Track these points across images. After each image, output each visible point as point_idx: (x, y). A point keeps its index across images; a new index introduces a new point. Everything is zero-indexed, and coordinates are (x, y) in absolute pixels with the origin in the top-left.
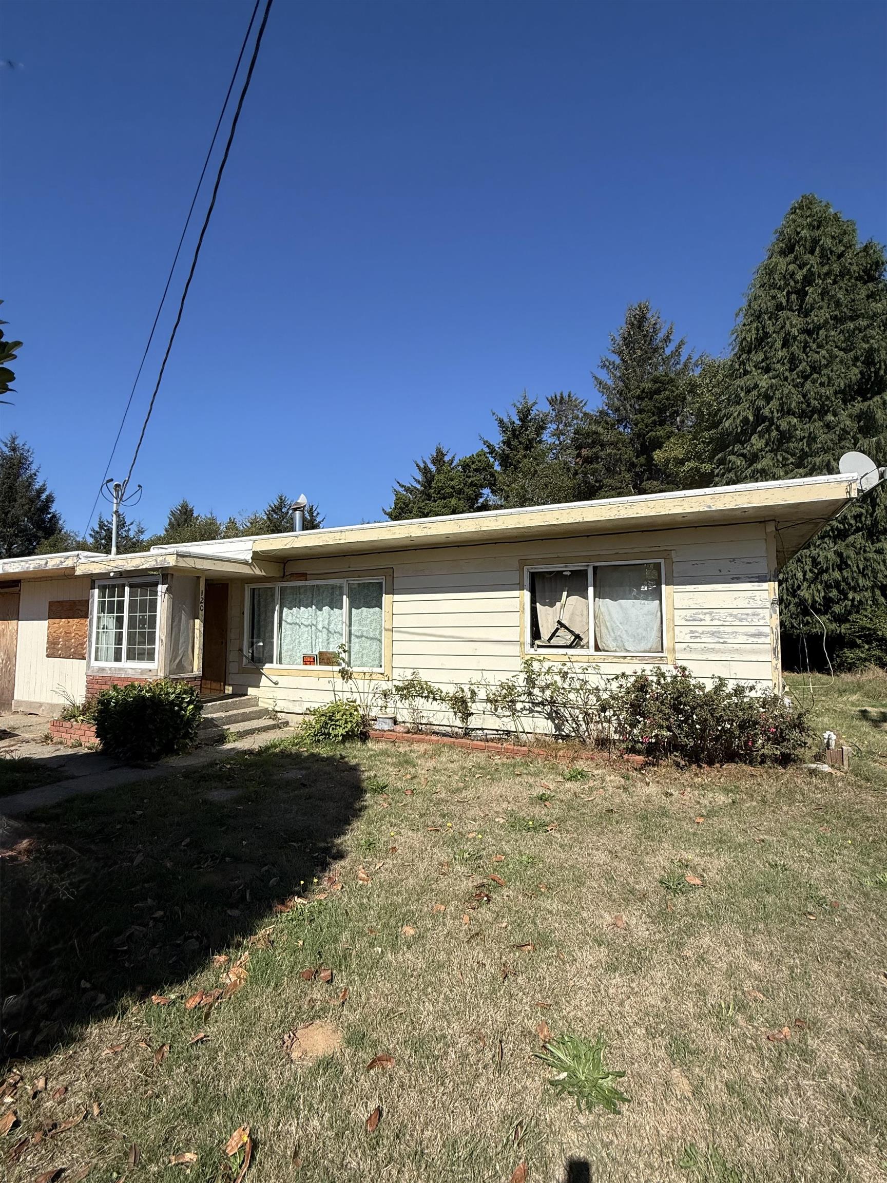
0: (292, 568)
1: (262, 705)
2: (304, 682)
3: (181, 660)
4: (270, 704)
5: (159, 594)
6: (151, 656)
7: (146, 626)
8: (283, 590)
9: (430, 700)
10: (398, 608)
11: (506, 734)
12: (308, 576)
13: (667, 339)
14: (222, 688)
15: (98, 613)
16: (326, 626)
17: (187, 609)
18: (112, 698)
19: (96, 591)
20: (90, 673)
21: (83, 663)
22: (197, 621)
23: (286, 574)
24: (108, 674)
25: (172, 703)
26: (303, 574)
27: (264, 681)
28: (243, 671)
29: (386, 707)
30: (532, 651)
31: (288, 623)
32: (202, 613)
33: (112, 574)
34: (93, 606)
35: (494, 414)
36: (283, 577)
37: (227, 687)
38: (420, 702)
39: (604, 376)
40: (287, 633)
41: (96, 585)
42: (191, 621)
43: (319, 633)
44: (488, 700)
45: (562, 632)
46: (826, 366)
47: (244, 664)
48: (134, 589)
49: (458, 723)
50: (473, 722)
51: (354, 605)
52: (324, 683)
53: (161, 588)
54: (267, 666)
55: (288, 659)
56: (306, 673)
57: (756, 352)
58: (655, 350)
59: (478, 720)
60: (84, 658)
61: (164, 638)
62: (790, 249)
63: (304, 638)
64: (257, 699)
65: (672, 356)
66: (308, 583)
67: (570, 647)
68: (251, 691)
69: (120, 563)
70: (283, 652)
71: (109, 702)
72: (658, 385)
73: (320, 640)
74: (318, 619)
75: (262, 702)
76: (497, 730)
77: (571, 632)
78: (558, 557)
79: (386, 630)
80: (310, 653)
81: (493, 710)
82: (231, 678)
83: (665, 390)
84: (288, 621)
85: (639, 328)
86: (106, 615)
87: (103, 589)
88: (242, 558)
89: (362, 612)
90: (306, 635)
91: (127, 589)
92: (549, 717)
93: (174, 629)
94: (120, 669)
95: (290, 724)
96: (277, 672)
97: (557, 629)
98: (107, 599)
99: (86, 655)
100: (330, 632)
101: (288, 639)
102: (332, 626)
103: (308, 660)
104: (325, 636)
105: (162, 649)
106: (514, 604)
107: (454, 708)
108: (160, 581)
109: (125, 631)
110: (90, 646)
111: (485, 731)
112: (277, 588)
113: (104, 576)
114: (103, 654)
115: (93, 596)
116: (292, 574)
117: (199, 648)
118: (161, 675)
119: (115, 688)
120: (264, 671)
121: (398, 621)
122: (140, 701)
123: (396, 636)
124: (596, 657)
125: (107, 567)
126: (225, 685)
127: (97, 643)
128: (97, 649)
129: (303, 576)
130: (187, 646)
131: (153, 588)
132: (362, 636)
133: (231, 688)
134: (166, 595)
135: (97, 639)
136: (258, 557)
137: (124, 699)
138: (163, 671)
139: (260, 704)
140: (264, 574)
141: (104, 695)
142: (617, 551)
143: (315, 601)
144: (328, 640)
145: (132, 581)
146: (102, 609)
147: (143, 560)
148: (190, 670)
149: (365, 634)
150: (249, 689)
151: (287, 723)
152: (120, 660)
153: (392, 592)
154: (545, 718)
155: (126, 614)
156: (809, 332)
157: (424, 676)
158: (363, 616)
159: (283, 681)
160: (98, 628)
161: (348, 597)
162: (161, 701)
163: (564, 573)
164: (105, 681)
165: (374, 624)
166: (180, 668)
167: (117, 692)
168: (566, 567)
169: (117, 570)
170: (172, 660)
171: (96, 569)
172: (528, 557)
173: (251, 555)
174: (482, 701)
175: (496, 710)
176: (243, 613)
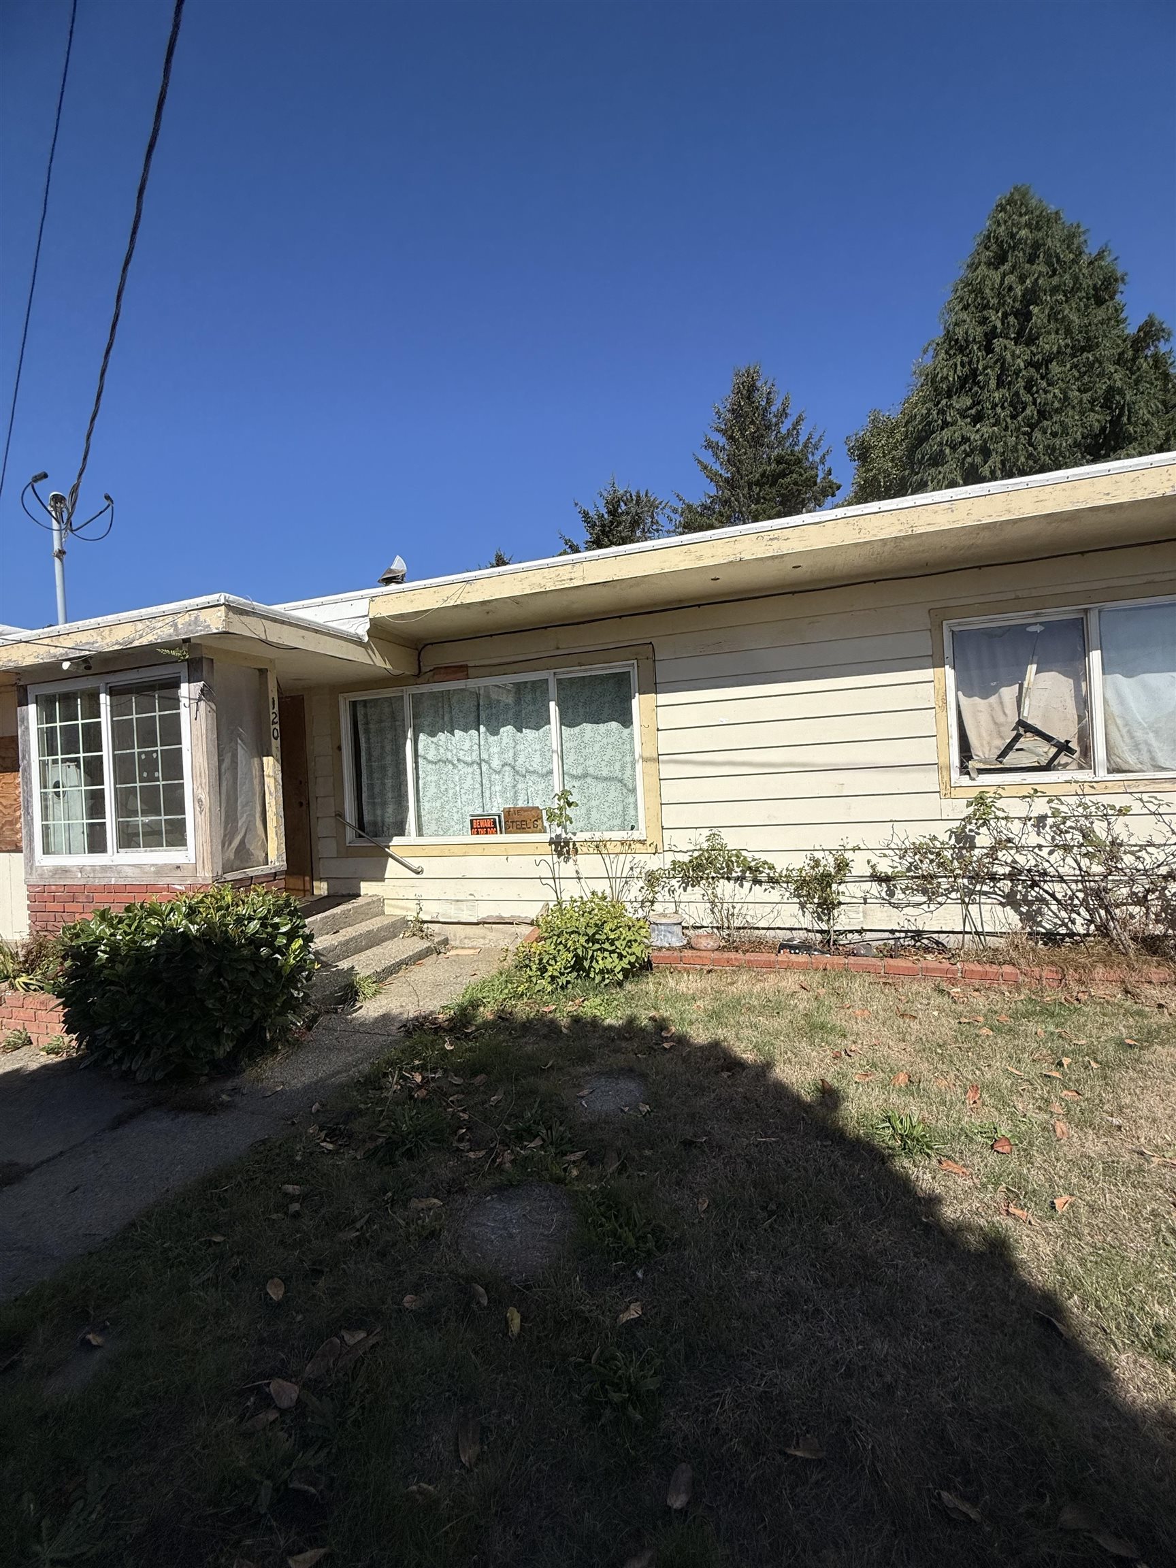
0: (433, 658)
1: (394, 910)
2: (477, 865)
3: (242, 842)
4: (408, 909)
5: (184, 701)
6: (176, 835)
7: (159, 774)
8: (417, 700)
9: (747, 885)
10: (666, 718)
11: (912, 937)
12: (470, 671)
13: (783, 413)
14: (308, 887)
15: (41, 754)
16: (511, 761)
17: (244, 735)
18: (99, 940)
19: (32, 709)
20: (34, 880)
21: (18, 857)
22: (269, 762)
23: (424, 669)
24: (79, 879)
25: (254, 942)
26: (461, 666)
27: (392, 867)
28: (347, 853)
29: (652, 902)
30: (965, 780)
31: (430, 762)
32: (276, 744)
33: (66, 665)
34: (27, 743)
35: (576, 504)
36: (418, 675)
37: (315, 884)
38: (725, 889)
39: (707, 457)
40: (429, 778)
41: (31, 697)
42: (256, 761)
43: (495, 777)
44: (877, 878)
45: (1027, 741)
46: (1058, 411)
47: (348, 841)
48: (124, 698)
49: (807, 921)
50: (844, 919)
51: (568, 720)
52: (522, 865)
53: (187, 691)
54: (396, 840)
55: (433, 827)
56: (479, 849)
57: (959, 397)
58: (768, 427)
59: (853, 915)
60: (18, 850)
61: (204, 796)
62: (1000, 259)
63: (466, 786)
64: (381, 901)
65: (789, 433)
66: (471, 684)
67: (1047, 768)
68: (367, 888)
69: (83, 638)
70: (423, 813)
71: (92, 949)
72: (782, 467)
73: (498, 788)
74: (491, 750)
75: (388, 905)
76: (892, 932)
77: (1048, 738)
78: (1017, 598)
79: (645, 760)
80: (480, 812)
81: (884, 894)
82: (322, 867)
83: (791, 472)
84: (430, 758)
85: (748, 398)
86: (60, 757)
87: (46, 704)
88: (352, 631)
89: (582, 733)
90: (469, 781)
91: (104, 699)
92: (1010, 900)
93: (224, 778)
94: (105, 868)
95: (452, 943)
96: (418, 851)
97: (1017, 738)
98: (58, 724)
99: (23, 844)
100: (517, 772)
101: (432, 790)
102: (520, 761)
103: (481, 825)
104: (508, 779)
105: (203, 819)
106: (926, 695)
107: (799, 896)
108: (184, 674)
109: (108, 787)
110: (30, 824)
111: (868, 936)
112: (406, 698)
113: (47, 672)
114: (60, 838)
115: (25, 719)
116: (436, 670)
117: (277, 814)
118: (206, 874)
119: (103, 916)
120: (390, 851)
121: (666, 743)
122: (175, 943)
123: (667, 771)
124: (1109, 784)
125: (53, 650)
126: (312, 880)
127: (45, 817)
128: (46, 829)
129: (461, 671)
130: (253, 809)
131: (165, 693)
132: (585, 776)
133: (324, 885)
134: (202, 704)
135: (45, 808)
136: (381, 631)
137: (133, 941)
138: (208, 866)
139: (387, 910)
140: (389, 667)
141: (77, 936)
142: (1150, 578)
143: (483, 716)
144: (514, 786)
145: (118, 680)
146: (49, 746)
147: (140, 626)
148: (261, 859)
149: (591, 771)
150: (363, 884)
151: (445, 942)
152: (103, 849)
153: (653, 687)
154: (1001, 904)
155: (107, 753)
156: (1037, 366)
157: (732, 840)
158: (586, 739)
159: (431, 866)
160: (44, 785)
161: (558, 705)
162: (227, 939)
163: (1030, 629)
164: (73, 894)
165: (610, 752)
166: (243, 856)
167: (111, 926)
168: (1037, 615)
169: (77, 654)
170: (226, 840)
171: (27, 656)
172: (952, 603)
173: (368, 626)
174: (861, 879)
175: (891, 893)
176: (339, 748)
